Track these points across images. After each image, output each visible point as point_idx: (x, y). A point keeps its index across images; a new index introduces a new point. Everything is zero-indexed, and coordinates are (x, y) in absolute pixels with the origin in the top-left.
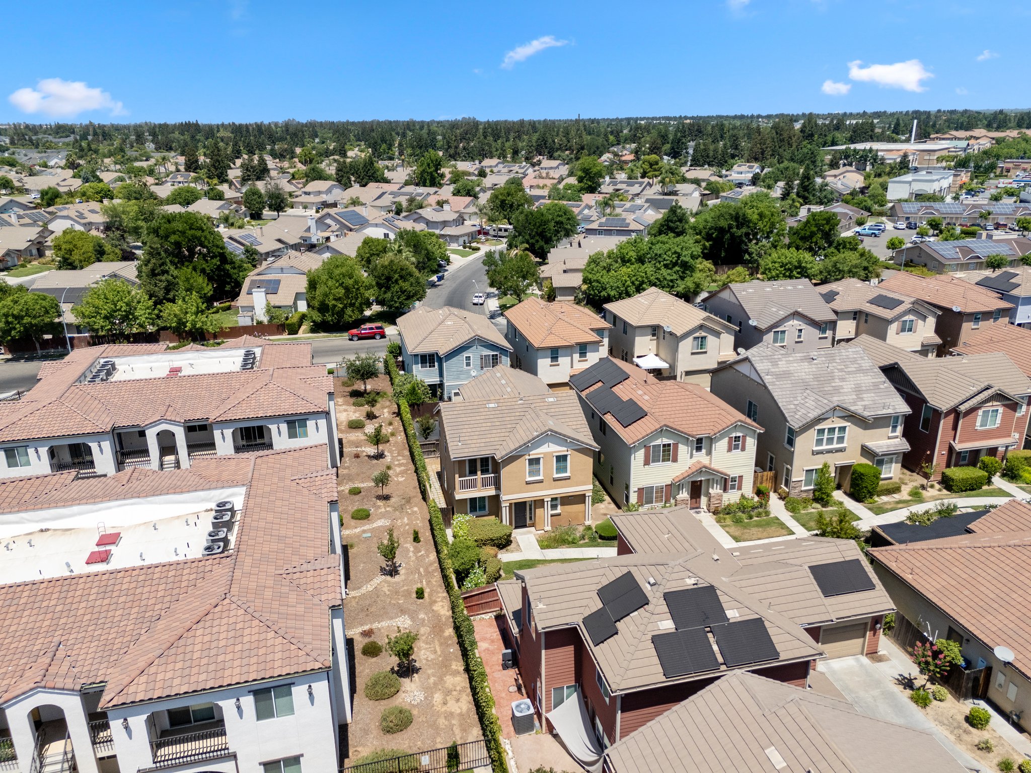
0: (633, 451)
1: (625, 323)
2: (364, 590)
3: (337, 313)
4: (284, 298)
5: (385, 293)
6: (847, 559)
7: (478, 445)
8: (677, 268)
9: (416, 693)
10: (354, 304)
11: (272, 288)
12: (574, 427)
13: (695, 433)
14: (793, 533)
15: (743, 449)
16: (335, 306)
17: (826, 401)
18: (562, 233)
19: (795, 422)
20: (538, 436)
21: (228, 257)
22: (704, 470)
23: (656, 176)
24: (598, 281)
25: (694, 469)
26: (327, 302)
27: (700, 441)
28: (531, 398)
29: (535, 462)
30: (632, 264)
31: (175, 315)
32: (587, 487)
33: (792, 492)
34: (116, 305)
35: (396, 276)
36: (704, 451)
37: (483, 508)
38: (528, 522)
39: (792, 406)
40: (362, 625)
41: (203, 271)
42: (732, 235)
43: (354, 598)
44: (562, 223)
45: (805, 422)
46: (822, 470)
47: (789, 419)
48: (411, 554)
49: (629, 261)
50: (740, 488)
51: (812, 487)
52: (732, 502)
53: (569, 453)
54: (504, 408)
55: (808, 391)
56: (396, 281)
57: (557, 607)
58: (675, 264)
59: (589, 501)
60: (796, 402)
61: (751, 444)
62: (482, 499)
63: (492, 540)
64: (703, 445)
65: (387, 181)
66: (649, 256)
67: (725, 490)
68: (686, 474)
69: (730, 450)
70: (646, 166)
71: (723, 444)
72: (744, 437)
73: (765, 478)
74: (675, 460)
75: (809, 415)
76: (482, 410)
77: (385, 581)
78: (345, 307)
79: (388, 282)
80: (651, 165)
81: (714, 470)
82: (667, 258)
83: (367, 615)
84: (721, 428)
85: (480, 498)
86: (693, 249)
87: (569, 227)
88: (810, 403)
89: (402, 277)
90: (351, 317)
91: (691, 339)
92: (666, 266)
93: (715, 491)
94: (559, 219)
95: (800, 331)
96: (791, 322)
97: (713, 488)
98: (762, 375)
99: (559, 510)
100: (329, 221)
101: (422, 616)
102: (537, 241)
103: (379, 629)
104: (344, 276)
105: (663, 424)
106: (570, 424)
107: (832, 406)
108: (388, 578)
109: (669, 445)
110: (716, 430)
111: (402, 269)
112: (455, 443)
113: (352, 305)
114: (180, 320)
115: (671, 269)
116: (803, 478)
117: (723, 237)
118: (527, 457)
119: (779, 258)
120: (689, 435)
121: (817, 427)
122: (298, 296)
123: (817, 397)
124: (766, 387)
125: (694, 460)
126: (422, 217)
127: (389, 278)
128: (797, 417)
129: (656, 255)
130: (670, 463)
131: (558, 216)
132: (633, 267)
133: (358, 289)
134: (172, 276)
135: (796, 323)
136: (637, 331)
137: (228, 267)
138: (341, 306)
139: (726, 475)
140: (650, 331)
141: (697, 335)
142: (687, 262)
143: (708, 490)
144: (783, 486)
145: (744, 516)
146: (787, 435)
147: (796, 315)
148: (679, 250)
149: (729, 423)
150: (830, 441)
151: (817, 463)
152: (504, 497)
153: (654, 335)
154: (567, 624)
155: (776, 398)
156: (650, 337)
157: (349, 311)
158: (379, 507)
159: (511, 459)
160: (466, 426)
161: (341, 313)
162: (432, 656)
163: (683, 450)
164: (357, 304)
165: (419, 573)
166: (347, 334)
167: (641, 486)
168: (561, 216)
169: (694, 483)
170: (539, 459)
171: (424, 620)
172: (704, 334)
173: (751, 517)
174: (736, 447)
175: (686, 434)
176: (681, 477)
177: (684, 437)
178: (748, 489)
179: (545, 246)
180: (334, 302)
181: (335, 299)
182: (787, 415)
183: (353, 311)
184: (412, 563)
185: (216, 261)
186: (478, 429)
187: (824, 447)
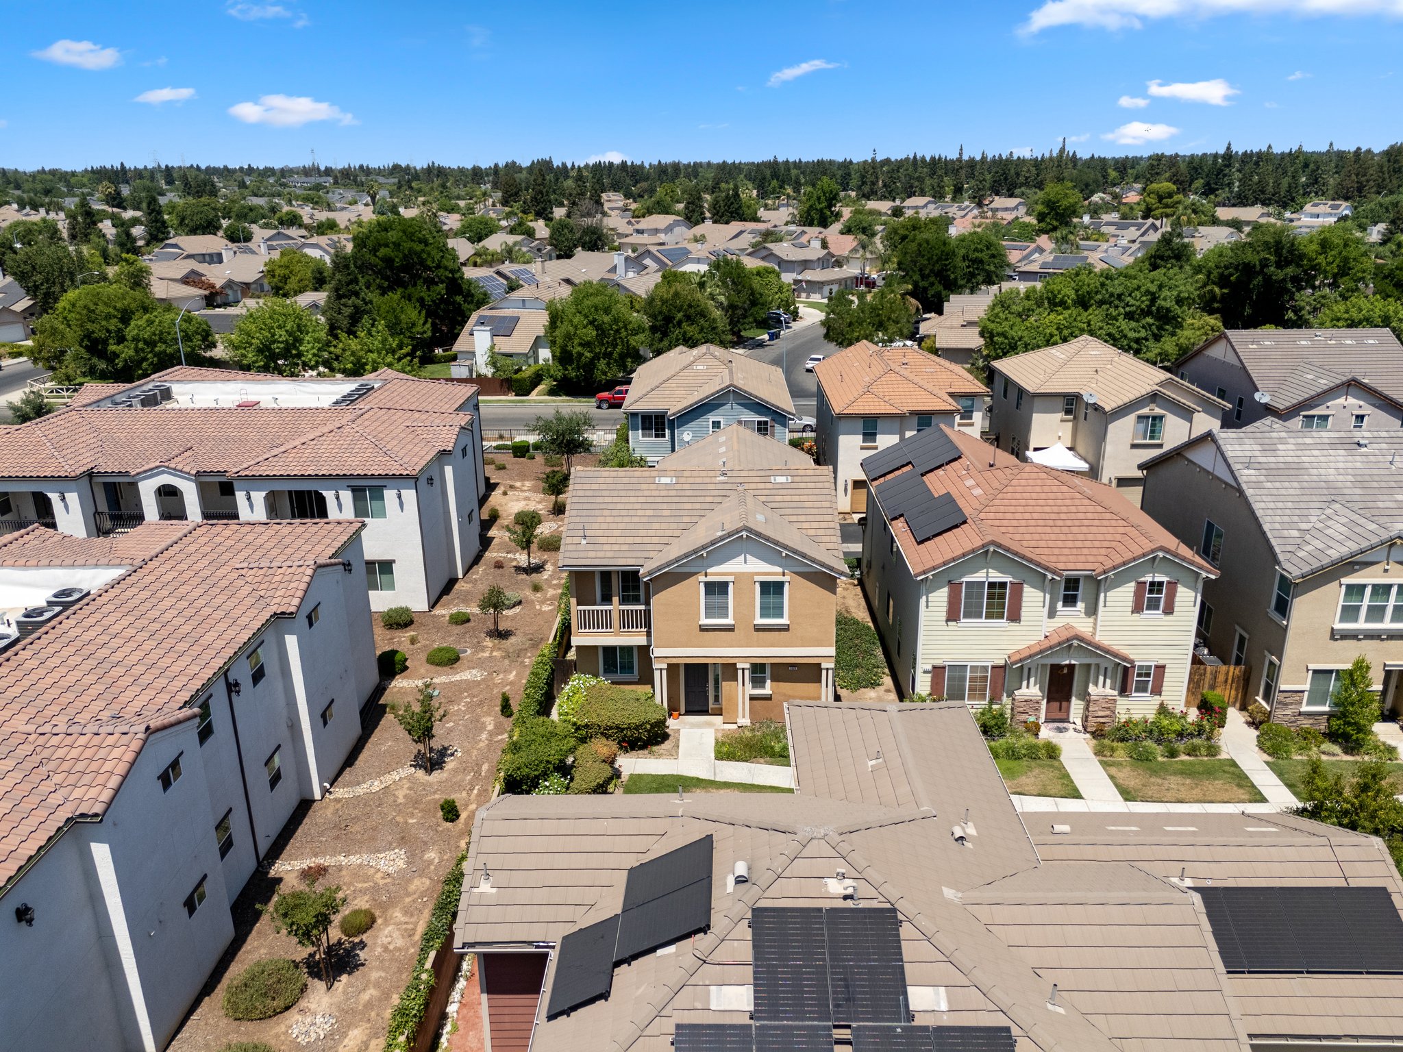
0: (923, 588)
1: (1021, 391)
2: (360, 790)
3: (585, 366)
4: (519, 342)
5: (661, 340)
6: (1354, 883)
7: (616, 547)
8: (1149, 320)
9: (319, 1020)
10: (611, 354)
11: (503, 328)
12: (812, 532)
13: (1061, 566)
14: (1264, 800)
15: (1169, 610)
16: (580, 355)
17: (1373, 527)
18: (980, 278)
19: (1293, 566)
20: (722, 538)
21: (465, 287)
22: (1072, 643)
23: (1167, 216)
24: (1003, 335)
25: (1055, 640)
26: (569, 348)
27: (1072, 584)
28: (743, 473)
29: (717, 589)
30: (1068, 308)
31: (353, 354)
32: (825, 652)
33: (1279, 713)
34: (273, 335)
35: (680, 315)
36: (1081, 606)
37: (627, 668)
38: (711, 705)
39: (1295, 533)
40: (316, 856)
41: (421, 300)
42: (1268, 279)
43: (337, 800)
44: (981, 261)
45: (1316, 565)
46: (1351, 673)
47: (1281, 557)
48: (484, 736)
49: (1062, 303)
50: (1157, 691)
51: (1326, 708)
52: (1137, 717)
53: (787, 578)
54: (686, 486)
55: (1336, 506)
56: (680, 323)
57: (523, 896)
58: (1146, 313)
59: (827, 678)
60: (1304, 526)
61: (1188, 601)
62: (627, 650)
63: (617, 727)
64: (1080, 593)
65: (756, 219)
66: (1099, 297)
67: (1124, 690)
68: (1037, 649)
69: (1137, 609)
70: (1152, 200)
71: (1123, 595)
72: (1172, 586)
73: (1221, 678)
74: (1015, 617)
75: (1330, 552)
76: (644, 486)
77: (409, 778)
78: (597, 357)
79: (667, 325)
80: (1160, 198)
81: (1098, 647)
82: (1132, 302)
83: (337, 838)
84: (1119, 560)
85: (623, 648)
86: (1182, 288)
87: (992, 268)
88: (1337, 529)
89: (688, 318)
90: (605, 373)
91: (1131, 419)
92: (1129, 316)
93: (1101, 690)
94: (977, 254)
95: (1360, 418)
96: (1341, 401)
97: (1096, 684)
98: (1235, 467)
99: (767, 690)
100: (647, 261)
101: (432, 855)
102: (932, 284)
103: (340, 868)
104: (596, 309)
105: (989, 538)
106: (805, 525)
107: (1385, 535)
108: (420, 773)
109: (1003, 585)
110: (1109, 564)
111: (690, 306)
112: (576, 540)
113: (608, 355)
114: (359, 360)
115: (1138, 321)
116: (1307, 687)
117: (1250, 281)
118: (702, 578)
119: (1347, 312)
120: (1047, 569)
121: (1346, 580)
122: (537, 343)
123: (1355, 517)
124: (1241, 492)
125: (1058, 622)
126: (772, 254)
127: (668, 319)
128: (1301, 554)
129: (1112, 295)
130: (1003, 622)
131: (976, 250)
132: (1066, 314)
133: (617, 331)
134: (364, 300)
135: (1353, 402)
136: (1037, 402)
137: (459, 299)
138: (588, 355)
139: (1125, 659)
140: (1061, 403)
141: (1145, 411)
142: (1168, 310)
143: (1087, 687)
144: (1259, 698)
145: (1158, 750)
146: (1276, 591)
147: (1352, 386)
148: (1153, 288)
149: (1139, 552)
150: (1376, 613)
151: (1342, 658)
152: (656, 652)
153: (1068, 412)
154: (530, 943)
155: (1259, 513)
156: (1060, 415)
157: (602, 364)
158: (483, 649)
159: (670, 577)
160: (606, 512)
161: (590, 366)
162: (400, 942)
163: (1033, 599)
164: (615, 355)
165: (478, 772)
166: (594, 400)
167: (939, 663)
168: (982, 251)
169: (1055, 668)
170: (726, 584)
171: (430, 862)
172: (1158, 411)
173: (1173, 754)
174: (1153, 605)
175: (1039, 565)
176: (1027, 654)
177: (1038, 574)
178: (1176, 693)
179: (944, 293)
180: (579, 349)
181: (580, 345)
182: (1277, 549)
183: (608, 364)
184: (475, 752)
185: (441, 288)
186: (627, 519)
187: (1362, 624)
